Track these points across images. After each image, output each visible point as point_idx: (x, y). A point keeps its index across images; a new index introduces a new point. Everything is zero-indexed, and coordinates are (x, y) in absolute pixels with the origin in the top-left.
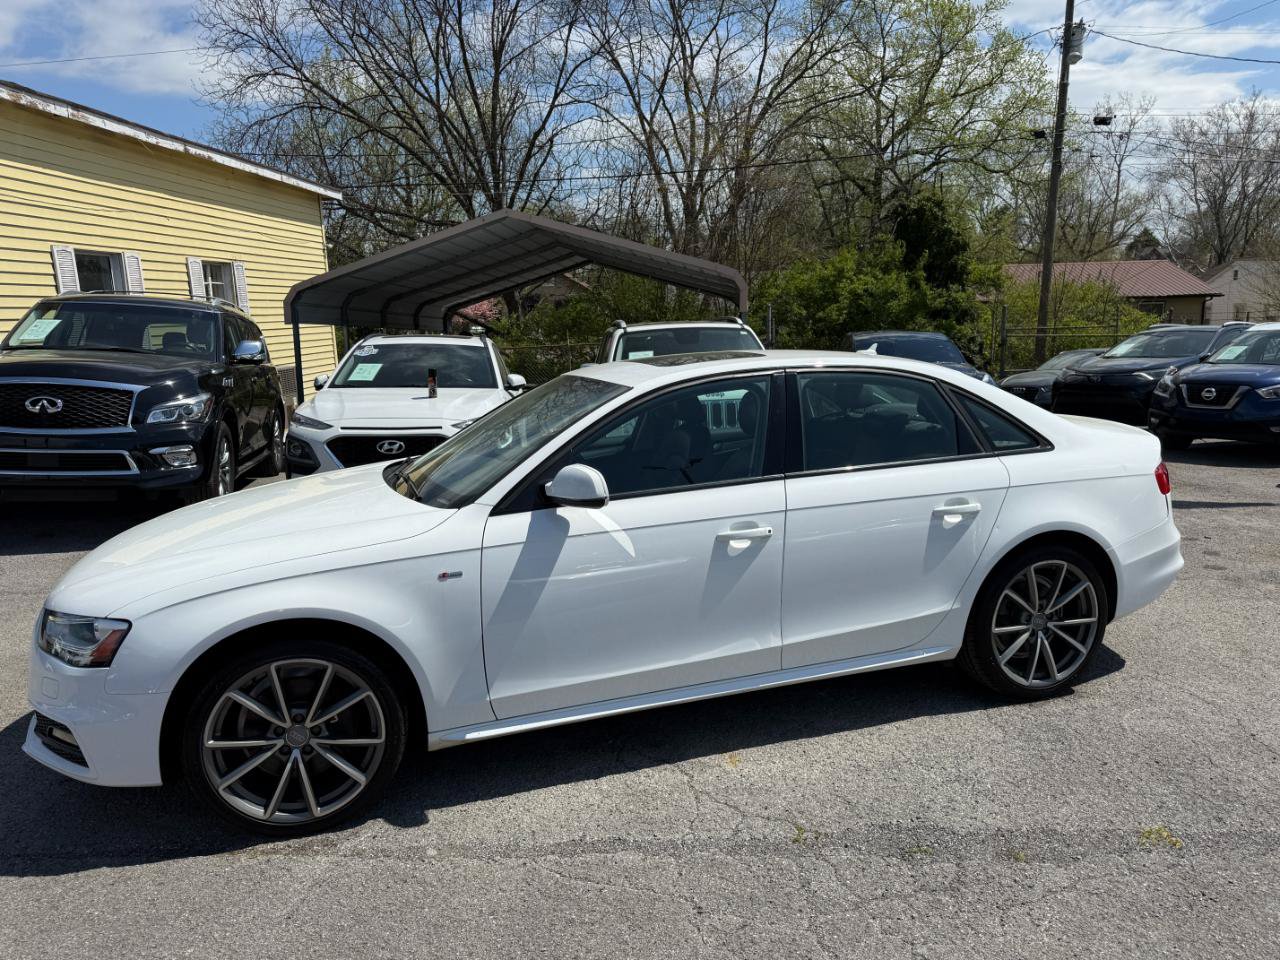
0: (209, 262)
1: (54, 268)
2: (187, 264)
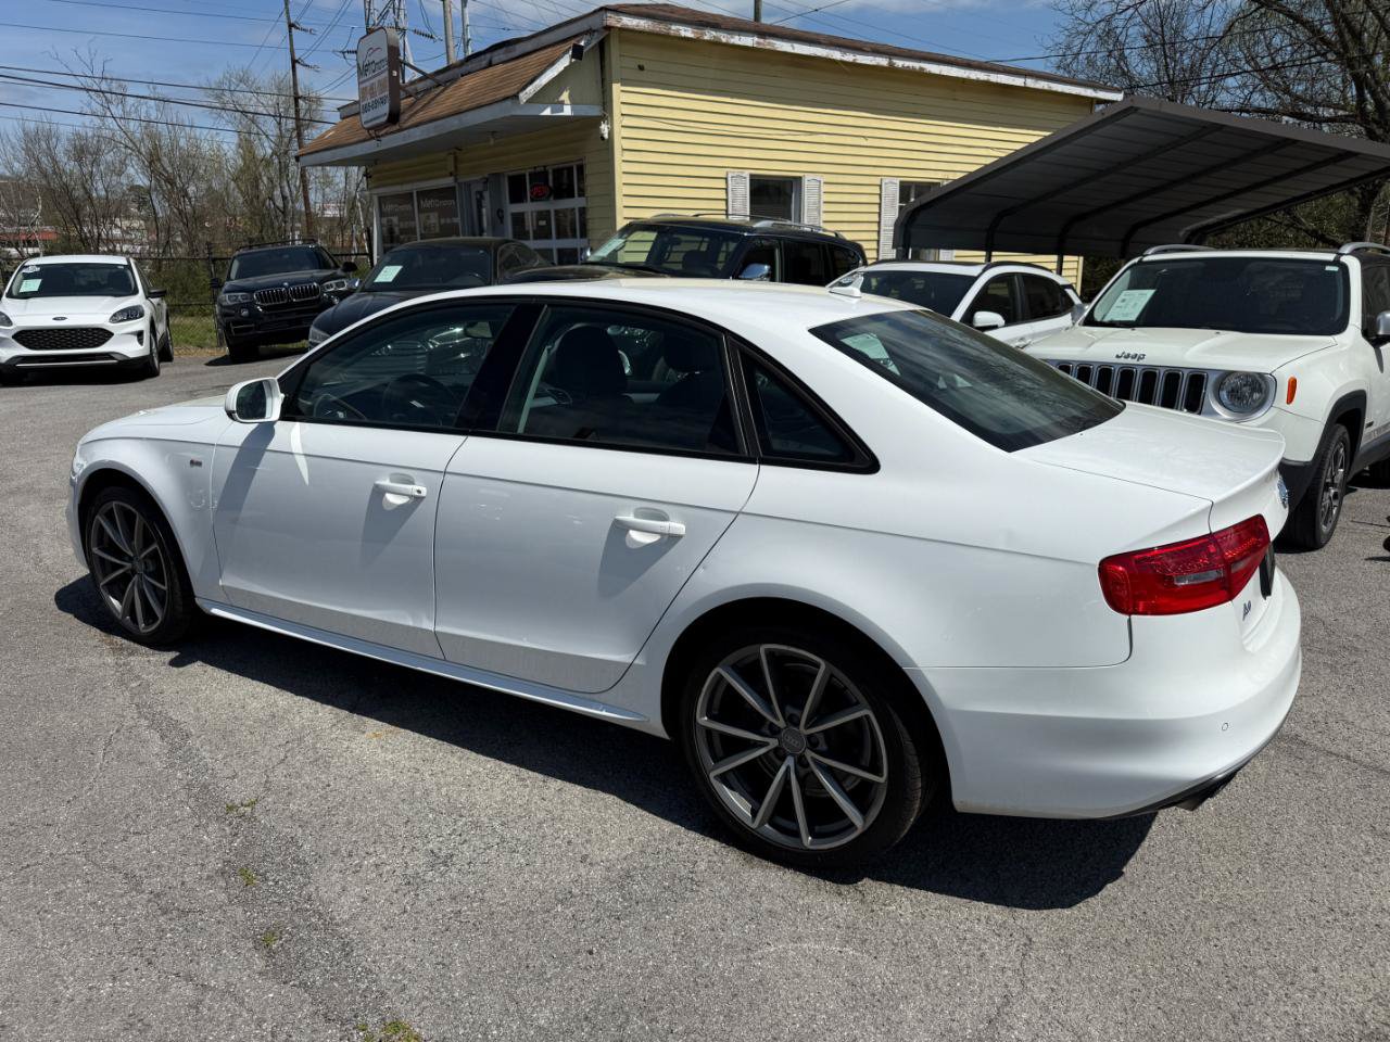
0: (912, 182)
1: (727, 193)
2: (880, 186)
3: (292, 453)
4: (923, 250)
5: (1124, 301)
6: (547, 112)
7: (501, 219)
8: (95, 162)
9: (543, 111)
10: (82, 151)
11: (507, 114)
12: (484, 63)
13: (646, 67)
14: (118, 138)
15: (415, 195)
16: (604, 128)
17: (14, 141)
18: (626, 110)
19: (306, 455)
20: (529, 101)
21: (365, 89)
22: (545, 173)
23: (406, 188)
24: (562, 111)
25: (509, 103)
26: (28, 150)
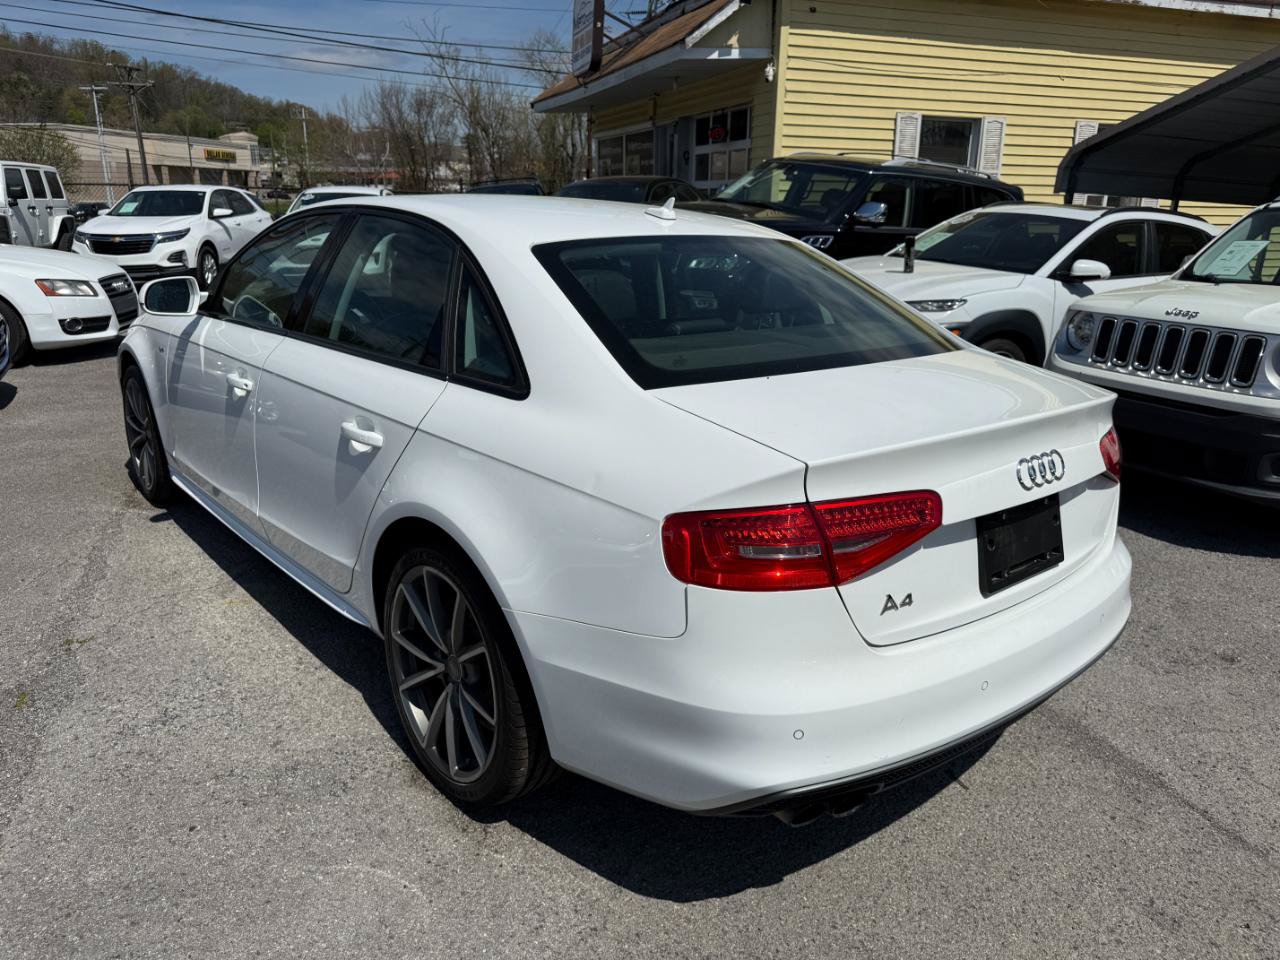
1: (895, 134)
2: (1075, 129)
3: (198, 345)
4: (1122, 198)
5: (1231, 252)
6: (715, 56)
7: (687, 160)
8: (430, 114)
9: (711, 54)
10: (422, 104)
11: (677, 59)
12: (679, 11)
13: (818, 9)
14: (449, 93)
15: (624, 139)
16: (770, 71)
17: (374, 96)
18: (793, 52)
19: (205, 347)
20: (696, 45)
21: (577, 40)
22: (724, 116)
23: (618, 132)
24: (730, 54)
25: (677, 48)
26: (383, 105)
